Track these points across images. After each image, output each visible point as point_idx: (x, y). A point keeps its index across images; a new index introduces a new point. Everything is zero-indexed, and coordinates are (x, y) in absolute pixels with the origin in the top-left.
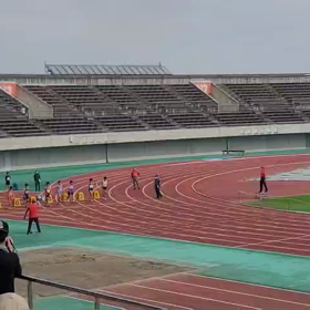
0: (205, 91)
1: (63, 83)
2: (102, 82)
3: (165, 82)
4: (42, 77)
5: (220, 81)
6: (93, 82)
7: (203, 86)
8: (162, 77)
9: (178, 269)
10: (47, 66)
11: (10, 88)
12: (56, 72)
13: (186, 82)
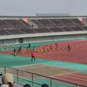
0: (81, 21)
1: (41, 19)
2: (51, 18)
3: (70, 18)
4: (35, 17)
5: (85, 18)
6: (49, 18)
7: (80, 19)
8: (69, 17)
9: (73, 71)
10: (36, 14)
11: (26, 20)
12: (39, 16)
13: (75, 18)
